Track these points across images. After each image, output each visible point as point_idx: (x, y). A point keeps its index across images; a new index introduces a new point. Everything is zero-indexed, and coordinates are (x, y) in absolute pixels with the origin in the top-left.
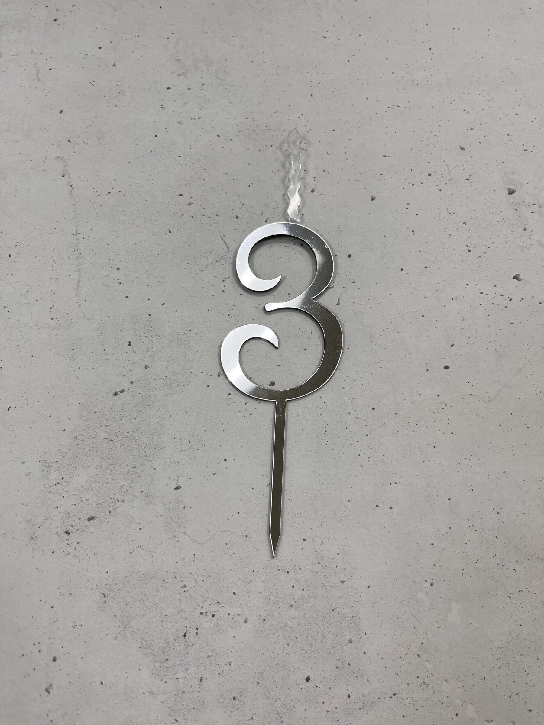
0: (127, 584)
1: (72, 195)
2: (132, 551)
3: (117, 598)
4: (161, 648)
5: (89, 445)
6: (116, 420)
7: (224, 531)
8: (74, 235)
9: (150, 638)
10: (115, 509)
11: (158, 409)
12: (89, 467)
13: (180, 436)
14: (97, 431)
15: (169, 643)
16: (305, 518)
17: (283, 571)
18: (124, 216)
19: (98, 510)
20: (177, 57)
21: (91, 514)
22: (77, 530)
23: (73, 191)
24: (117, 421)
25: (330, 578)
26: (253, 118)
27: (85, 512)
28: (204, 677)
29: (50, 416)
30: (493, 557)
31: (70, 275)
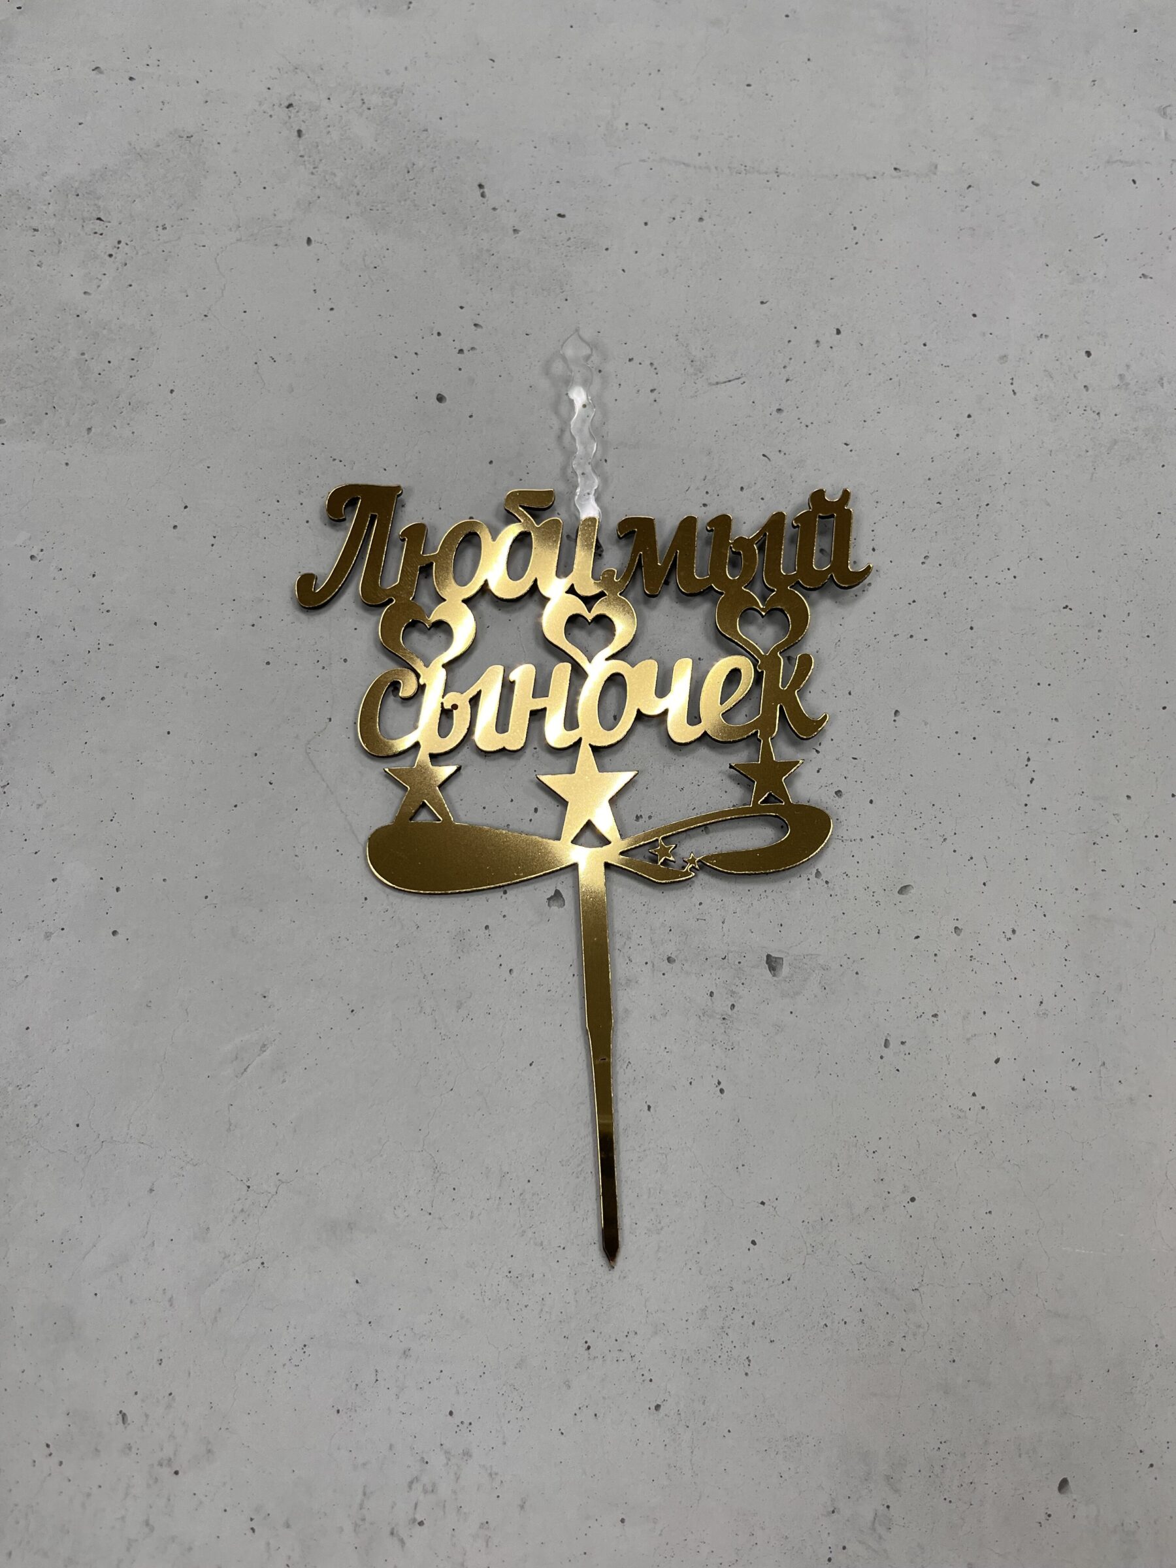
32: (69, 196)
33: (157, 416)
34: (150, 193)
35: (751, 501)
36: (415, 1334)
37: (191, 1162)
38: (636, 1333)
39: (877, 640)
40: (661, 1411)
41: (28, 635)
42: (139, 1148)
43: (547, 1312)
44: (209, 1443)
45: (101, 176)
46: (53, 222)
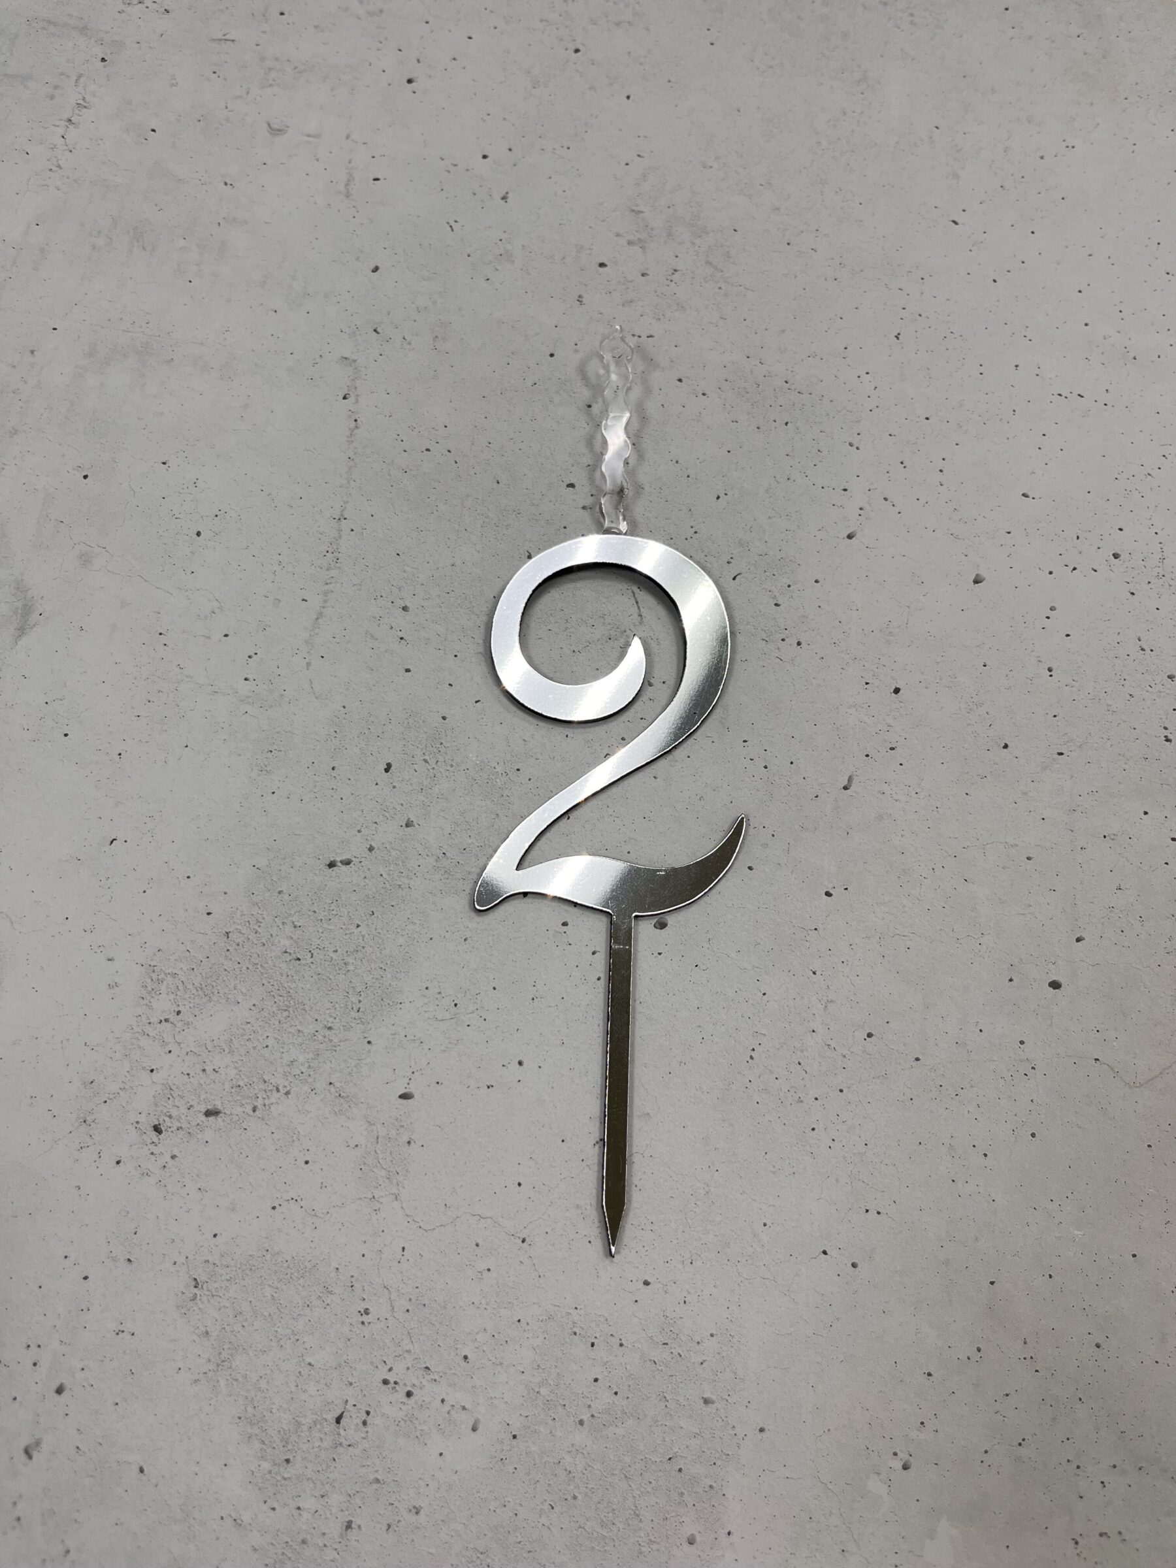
0: (249, 1272)
1: (353, 439)
2: (276, 1204)
3: (220, 1297)
4: (282, 1433)
5: (249, 957)
6: (319, 918)
7: (479, 1215)
8: (334, 519)
9: (265, 1403)
10: (267, 1107)
11: (410, 917)
12: (238, 1003)
13: (439, 986)
14: (274, 931)
15: (303, 1427)
16: (660, 1236)
17: (584, 1340)
18: (446, 503)
19: (231, 1099)
20: (637, 206)
21: (214, 1103)
22: (178, 1130)
23: (356, 431)
24: (319, 922)
25: (681, 1385)
26: (760, 359)
27: (203, 1096)
28: (357, 1521)
29: (188, 877)
30: (1063, 1442)
31: (305, 598)
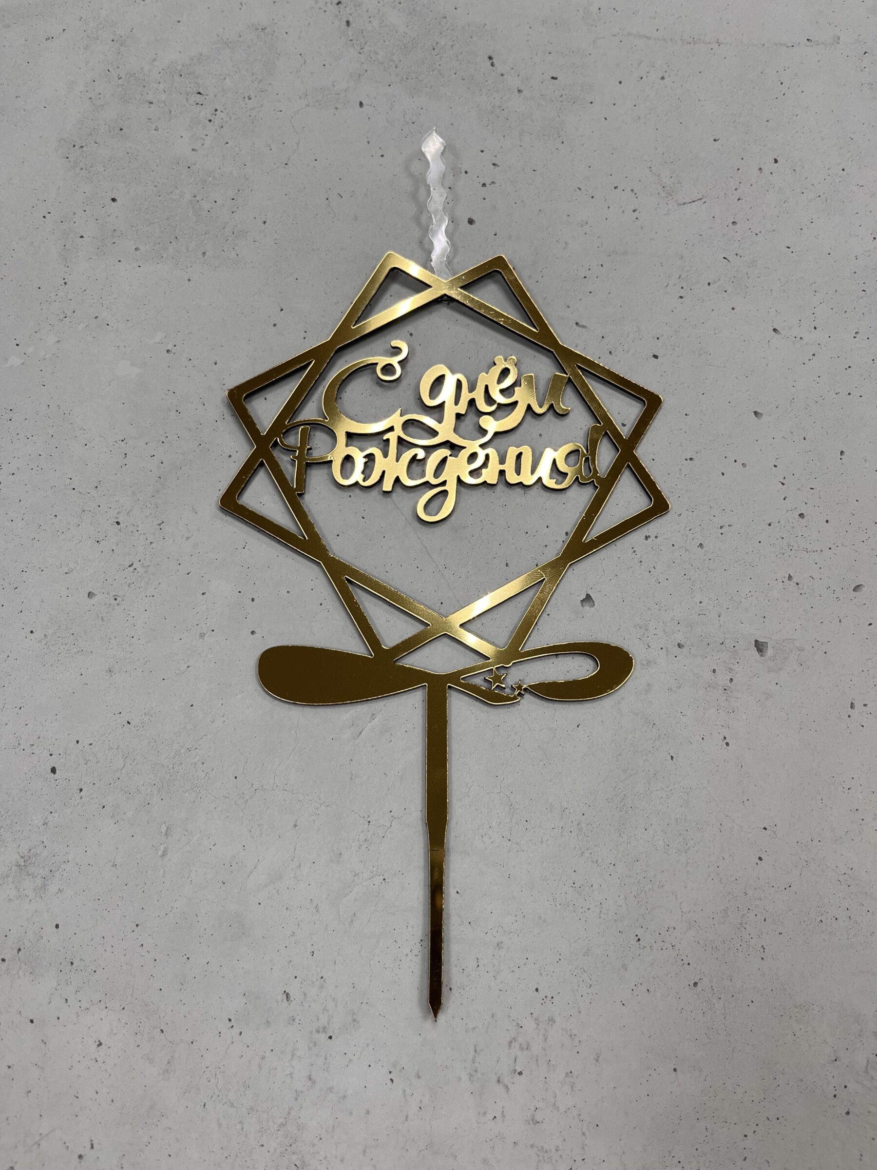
32: (175, 76)
33: (255, 241)
34: (237, 72)
35: (717, 293)
36: (505, 930)
37: (324, 804)
38: (674, 928)
39: (823, 397)
40: (698, 987)
41: (170, 410)
42: (284, 794)
43: (605, 913)
44: (354, 1014)
45: (198, 60)
46: (163, 97)
